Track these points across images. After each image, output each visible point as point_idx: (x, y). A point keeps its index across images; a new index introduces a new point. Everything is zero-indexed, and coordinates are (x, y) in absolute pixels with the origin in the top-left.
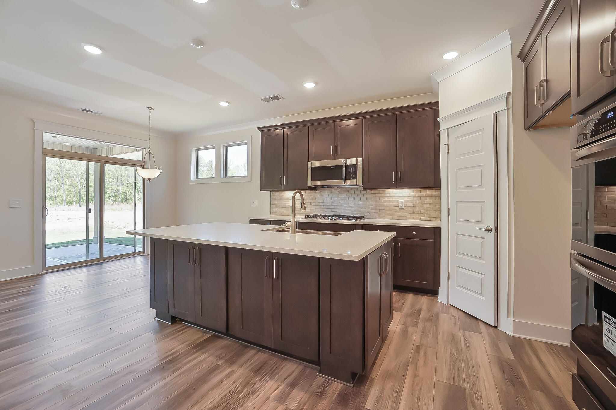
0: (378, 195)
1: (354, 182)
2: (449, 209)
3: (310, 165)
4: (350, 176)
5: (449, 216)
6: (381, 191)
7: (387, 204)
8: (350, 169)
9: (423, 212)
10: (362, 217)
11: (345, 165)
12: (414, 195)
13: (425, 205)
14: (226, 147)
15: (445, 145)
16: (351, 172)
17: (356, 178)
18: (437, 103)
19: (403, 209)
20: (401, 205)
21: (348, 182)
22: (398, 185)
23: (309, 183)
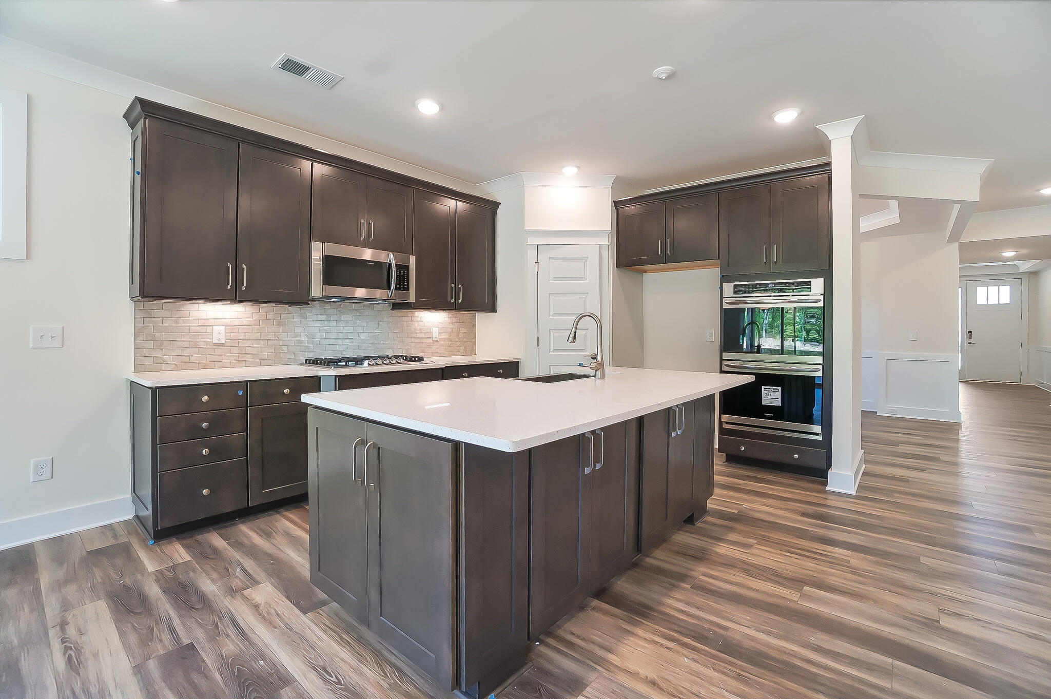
3: (317, 252)
4: (400, 285)
5: (538, 346)
9: (459, 343)
12: (449, 320)
13: (461, 335)
15: (534, 263)
19: (437, 341)
20: (435, 335)
23: (316, 290)
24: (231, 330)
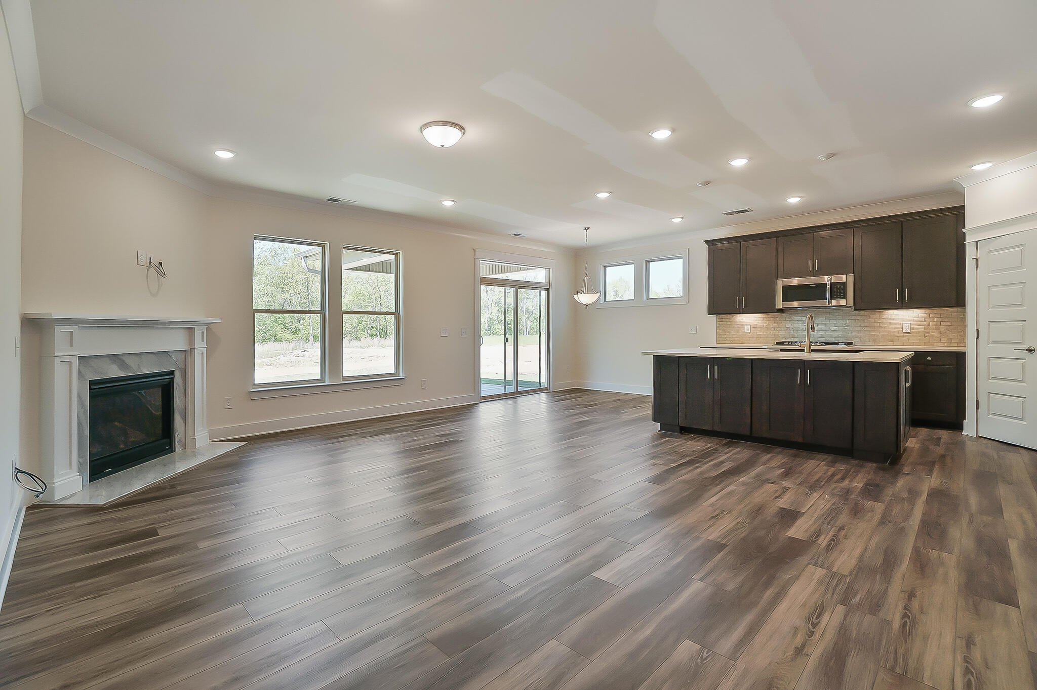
0: (872, 317)
1: (843, 302)
2: (978, 331)
3: (780, 283)
4: (837, 295)
5: (978, 337)
6: (877, 312)
7: (886, 328)
8: (837, 287)
9: (939, 336)
10: (852, 343)
11: (829, 282)
12: (925, 315)
13: (942, 328)
14: (648, 262)
15: (973, 259)
16: (838, 291)
17: (845, 297)
18: (963, 207)
19: (909, 333)
20: (906, 328)
21: (834, 302)
22: (902, 305)
23: (779, 304)
24: (753, 326)
